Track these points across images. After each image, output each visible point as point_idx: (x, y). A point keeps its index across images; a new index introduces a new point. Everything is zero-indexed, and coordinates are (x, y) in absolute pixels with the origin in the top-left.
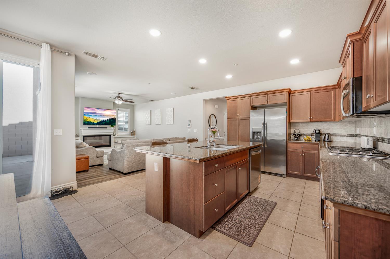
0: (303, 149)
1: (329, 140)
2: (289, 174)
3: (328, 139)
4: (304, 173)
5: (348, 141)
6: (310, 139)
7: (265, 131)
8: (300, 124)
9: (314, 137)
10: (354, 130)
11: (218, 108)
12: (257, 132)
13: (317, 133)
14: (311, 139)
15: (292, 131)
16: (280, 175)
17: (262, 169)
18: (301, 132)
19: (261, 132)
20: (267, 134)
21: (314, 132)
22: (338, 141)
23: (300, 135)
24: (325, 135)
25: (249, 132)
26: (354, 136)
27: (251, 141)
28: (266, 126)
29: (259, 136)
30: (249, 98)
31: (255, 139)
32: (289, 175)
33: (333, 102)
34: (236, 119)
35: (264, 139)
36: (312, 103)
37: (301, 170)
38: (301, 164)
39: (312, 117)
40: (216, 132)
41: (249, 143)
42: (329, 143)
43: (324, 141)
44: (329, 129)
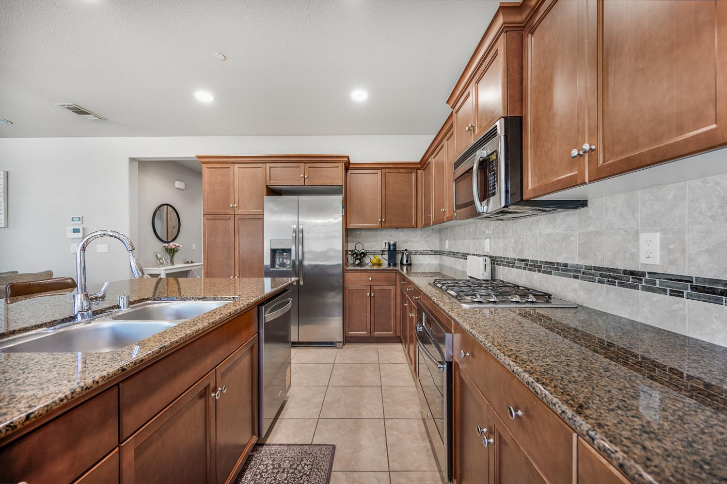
0: (372, 283)
1: (409, 263)
2: (347, 338)
3: (407, 261)
4: (375, 332)
5: (432, 263)
6: (379, 261)
7: (300, 247)
8: (364, 232)
9: (386, 257)
10: (438, 244)
11: (183, 188)
12: (282, 250)
13: (391, 250)
14: (381, 262)
15: (351, 247)
16: (330, 344)
17: (294, 338)
18: (366, 249)
19: (290, 251)
20: (303, 252)
21: (387, 247)
22: (419, 262)
23: (364, 254)
24: (403, 253)
25: (262, 249)
26: (438, 255)
27: (267, 274)
28: (301, 235)
29: (287, 258)
30: (260, 165)
31: (277, 266)
32: (347, 341)
33: (414, 192)
34: (227, 217)
35: (298, 268)
36: (383, 192)
37: (369, 327)
38: (368, 315)
39: (383, 220)
40: (177, 250)
41: (263, 280)
42: (409, 267)
43: (402, 264)
44: (407, 242)
